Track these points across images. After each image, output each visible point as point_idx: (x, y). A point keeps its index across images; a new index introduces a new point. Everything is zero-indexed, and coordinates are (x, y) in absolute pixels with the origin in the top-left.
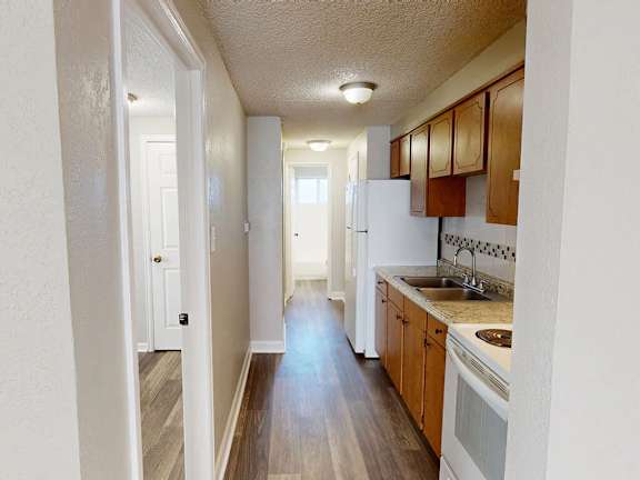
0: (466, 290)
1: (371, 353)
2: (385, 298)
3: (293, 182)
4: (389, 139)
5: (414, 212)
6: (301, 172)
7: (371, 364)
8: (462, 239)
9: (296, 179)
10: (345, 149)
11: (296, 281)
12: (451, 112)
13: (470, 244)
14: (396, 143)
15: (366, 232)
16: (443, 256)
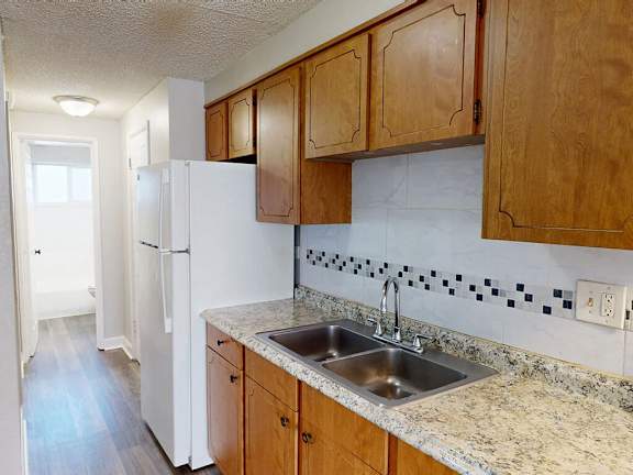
2: (239, 372)
4: (203, 103)
5: (264, 213)
8: (344, 258)
9: (33, 164)
10: (118, 121)
11: (40, 322)
12: (365, 37)
13: (364, 266)
14: (222, 107)
15: (187, 251)
16: (303, 281)
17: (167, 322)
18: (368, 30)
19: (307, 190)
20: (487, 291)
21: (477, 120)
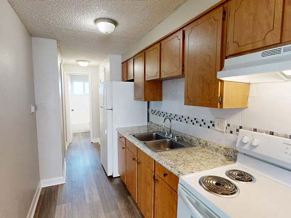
0: (168, 140)
1: (116, 175)
2: (124, 147)
3: (69, 83)
4: (121, 62)
5: (137, 98)
6: (73, 78)
7: (117, 181)
8: (161, 112)
9: (72, 82)
10: (98, 67)
11: (73, 133)
12: (159, 44)
13: (166, 114)
14: (126, 63)
15: (112, 109)
16: (150, 120)
17: (106, 131)
18: (159, 42)
19: (147, 91)
20: (195, 122)
21: (183, 70)
